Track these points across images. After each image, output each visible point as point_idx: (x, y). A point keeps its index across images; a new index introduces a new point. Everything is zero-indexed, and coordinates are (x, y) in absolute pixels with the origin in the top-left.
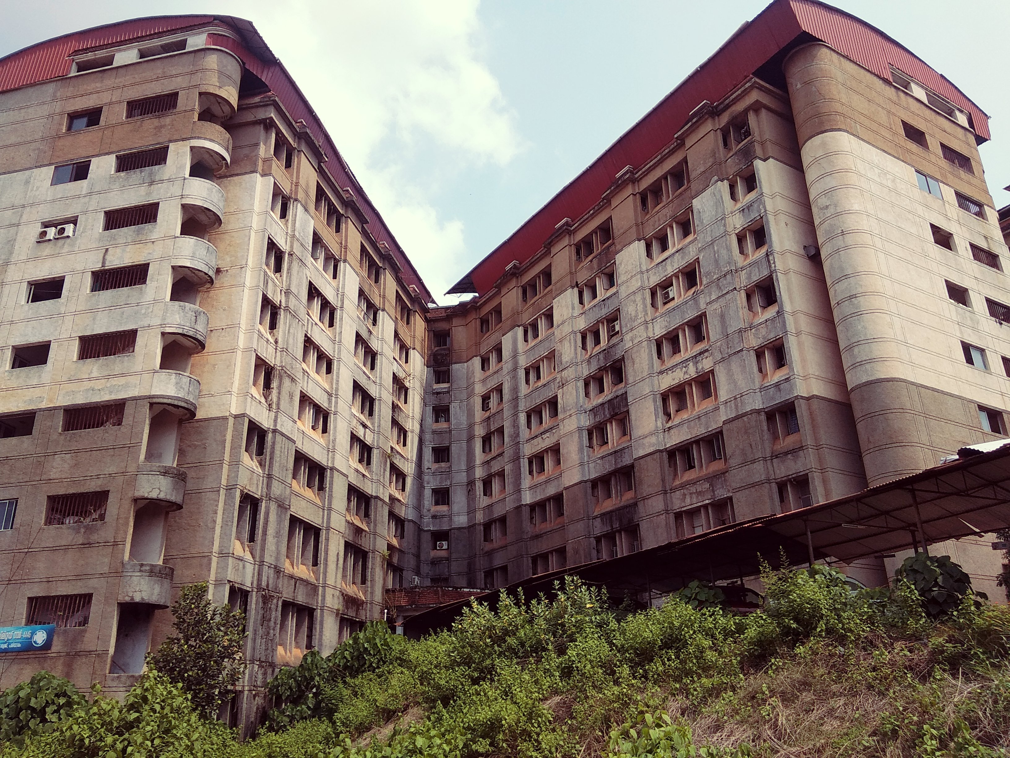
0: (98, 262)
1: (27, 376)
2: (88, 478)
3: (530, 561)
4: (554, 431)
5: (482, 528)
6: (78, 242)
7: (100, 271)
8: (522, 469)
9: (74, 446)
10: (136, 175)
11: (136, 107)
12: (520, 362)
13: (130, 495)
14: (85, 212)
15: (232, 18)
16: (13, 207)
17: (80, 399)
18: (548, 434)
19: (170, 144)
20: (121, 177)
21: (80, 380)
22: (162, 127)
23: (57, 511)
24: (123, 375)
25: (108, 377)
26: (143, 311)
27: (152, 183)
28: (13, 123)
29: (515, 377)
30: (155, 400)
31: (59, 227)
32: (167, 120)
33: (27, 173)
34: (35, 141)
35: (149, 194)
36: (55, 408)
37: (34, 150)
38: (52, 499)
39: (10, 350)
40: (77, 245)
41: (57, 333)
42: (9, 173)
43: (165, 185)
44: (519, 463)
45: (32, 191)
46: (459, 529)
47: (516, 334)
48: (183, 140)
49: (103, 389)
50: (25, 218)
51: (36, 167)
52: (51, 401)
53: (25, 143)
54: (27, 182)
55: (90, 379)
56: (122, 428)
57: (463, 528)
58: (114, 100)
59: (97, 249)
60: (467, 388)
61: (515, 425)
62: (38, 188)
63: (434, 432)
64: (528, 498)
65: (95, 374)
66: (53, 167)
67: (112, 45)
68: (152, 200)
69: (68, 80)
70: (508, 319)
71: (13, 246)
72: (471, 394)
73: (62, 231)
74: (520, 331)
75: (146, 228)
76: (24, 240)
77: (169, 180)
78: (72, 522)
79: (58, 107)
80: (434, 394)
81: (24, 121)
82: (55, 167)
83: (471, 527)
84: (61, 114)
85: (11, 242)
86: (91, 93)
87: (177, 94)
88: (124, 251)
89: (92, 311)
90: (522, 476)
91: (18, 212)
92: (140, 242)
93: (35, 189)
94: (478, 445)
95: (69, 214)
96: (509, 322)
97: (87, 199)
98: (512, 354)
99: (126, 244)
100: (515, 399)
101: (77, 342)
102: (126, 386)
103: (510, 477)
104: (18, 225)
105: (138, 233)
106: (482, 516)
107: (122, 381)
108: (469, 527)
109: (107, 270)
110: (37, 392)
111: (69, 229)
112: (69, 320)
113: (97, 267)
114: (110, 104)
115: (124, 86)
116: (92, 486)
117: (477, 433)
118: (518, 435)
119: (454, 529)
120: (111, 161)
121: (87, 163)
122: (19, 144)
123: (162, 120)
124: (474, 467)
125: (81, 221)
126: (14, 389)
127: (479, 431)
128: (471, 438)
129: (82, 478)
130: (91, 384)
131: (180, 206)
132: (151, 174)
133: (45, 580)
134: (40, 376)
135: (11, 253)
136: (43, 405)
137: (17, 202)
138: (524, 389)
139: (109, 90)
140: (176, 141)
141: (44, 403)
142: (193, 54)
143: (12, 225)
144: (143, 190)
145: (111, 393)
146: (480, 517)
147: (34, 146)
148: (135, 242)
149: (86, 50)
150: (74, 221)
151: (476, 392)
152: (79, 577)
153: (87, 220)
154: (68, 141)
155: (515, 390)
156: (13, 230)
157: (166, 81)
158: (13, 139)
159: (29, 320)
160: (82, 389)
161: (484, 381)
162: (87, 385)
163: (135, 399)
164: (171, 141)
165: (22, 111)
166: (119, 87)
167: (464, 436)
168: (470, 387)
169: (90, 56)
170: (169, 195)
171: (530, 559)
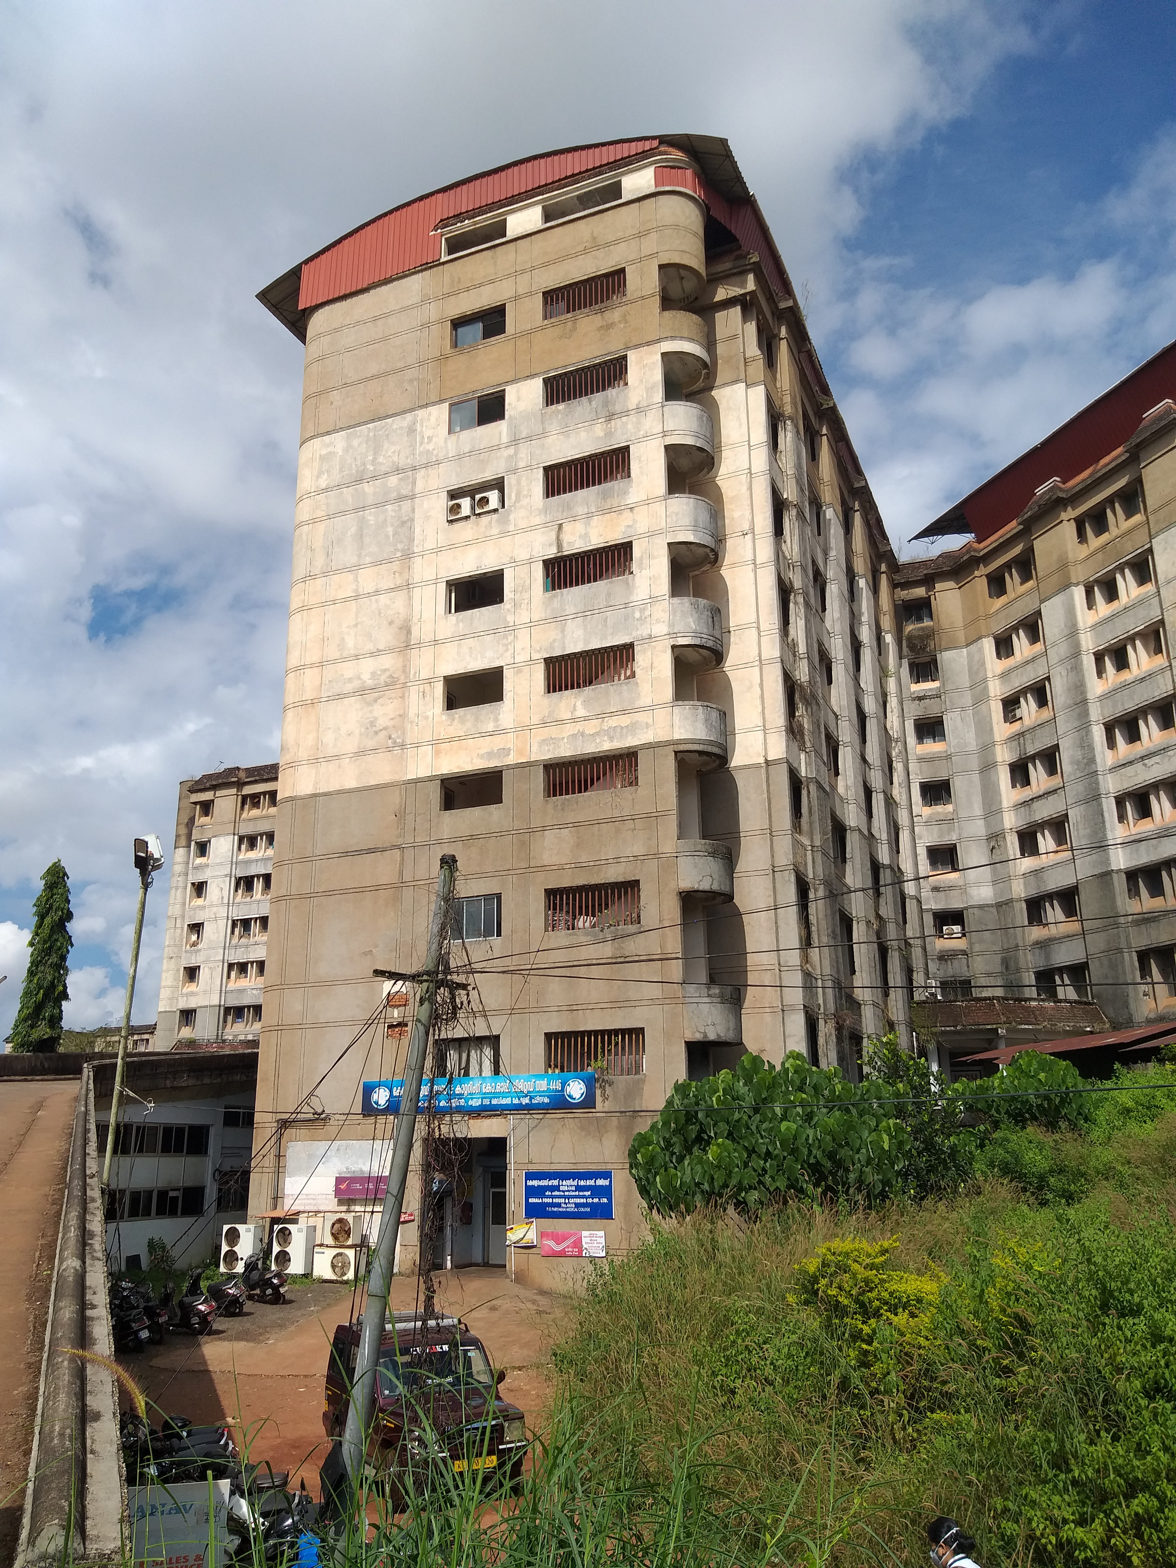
0: (550, 545)
1: (477, 720)
2: (603, 862)
3: (1135, 958)
4: (1170, 753)
5: (1024, 906)
6: (512, 517)
7: (556, 558)
8: (1106, 815)
9: (571, 818)
10: (583, 407)
11: (557, 299)
12: (1083, 643)
13: (673, 885)
14: (514, 471)
15: (688, 136)
16: (398, 470)
17: (566, 751)
18: (1157, 759)
19: (628, 353)
20: (559, 411)
21: (560, 722)
22: (610, 326)
23: (561, 910)
24: (624, 712)
25: (601, 716)
26: (637, 615)
27: (610, 417)
28: (368, 344)
29: (1076, 668)
30: (682, 748)
31: (478, 497)
32: (615, 315)
33: (409, 417)
34: (408, 367)
35: (609, 434)
36: (530, 764)
37: (411, 381)
38: (551, 894)
39: (442, 683)
40: (512, 521)
41: (509, 654)
42: (380, 419)
43: (633, 418)
44: (1100, 805)
45: (421, 444)
46: (981, 907)
47: (1071, 598)
48: (649, 343)
49: (597, 734)
50: (420, 486)
51: (421, 407)
52: (520, 752)
53: (395, 371)
54: (411, 431)
55: (574, 720)
56: (640, 790)
57: (988, 906)
58: (521, 291)
59: (545, 525)
60: (972, 688)
61: (1086, 745)
62: (430, 439)
63: (921, 759)
64: (1120, 860)
65: (581, 712)
66: (446, 405)
67: (501, 204)
68: (617, 443)
69: (441, 267)
70: (1049, 576)
71: (411, 529)
72: (981, 698)
73: (485, 501)
74: (1079, 594)
75: (616, 487)
76: (427, 518)
77: (639, 410)
78: (587, 924)
79: (433, 311)
80: (914, 699)
81: (385, 339)
82: (451, 405)
83: (1003, 905)
84: (441, 321)
85: (407, 524)
86: (481, 285)
87: (622, 271)
88: (587, 524)
89: (558, 619)
90: (1108, 825)
91: (408, 477)
92: (610, 510)
93: (426, 440)
94: (1004, 776)
95: (488, 475)
96: (1055, 579)
97: (511, 451)
98: (1066, 632)
99: (589, 516)
100: (1081, 703)
101: (541, 667)
102: (633, 728)
103: (1081, 826)
104: (412, 497)
105: (605, 496)
106: (1022, 887)
107: (625, 720)
108: (999, 905)
109: (565, 556)
110: (498, 742)
111: (493, 497)
112: (523, 635)
113: (551, 552)
114: (516, 298)
115: (534, 268)
116: (613, 874)
117: (999, 759)
118: (1092, 760)
119: (972, 907)
120: (535, 388)
121: (500, 394)
122: (386, 374)
123: (608, 315)
124: (1000, 811)
125: (509, 484)
126: (460, 739)
127: (1004, 756)
128: (988, 767)
129: (592, 864)
130: (579, 727)
131: (663, 449)
132: (606, 403)
133: (566, 1008)
134: (496, 720)
135: (412, 540)
136: (511, 760)
137: (403, 461)
138: (1096, 687)
139: (509, 276)
140: (637, 346)
141: (511, 756)
142: (636, 205)
143: (401, 498)
144: (599, 430)
145: (611, 739)
146: (1020, 890)
147: (410, 374)
148: (604, 511)
149: (459, 217)
150: (499, 485)
151: (992, 694)
152: (618, 1004)
153: (519, 482)
154: (459, 363)
155: (1079, 688)
156: (406, 505)
157: (600, 254)
158: (374, 368)
159: (463, 637)
160: (565, 735)
161: (1004, 676)
162: (570, 729)
163: (650, 746)
164: (628, 348)
165: (380, 322)
166: (523, 271)
167: (974, 763)
168: (979, 685)
169: (467, 225)
170: (642, 433)
171: (1135, 955)
